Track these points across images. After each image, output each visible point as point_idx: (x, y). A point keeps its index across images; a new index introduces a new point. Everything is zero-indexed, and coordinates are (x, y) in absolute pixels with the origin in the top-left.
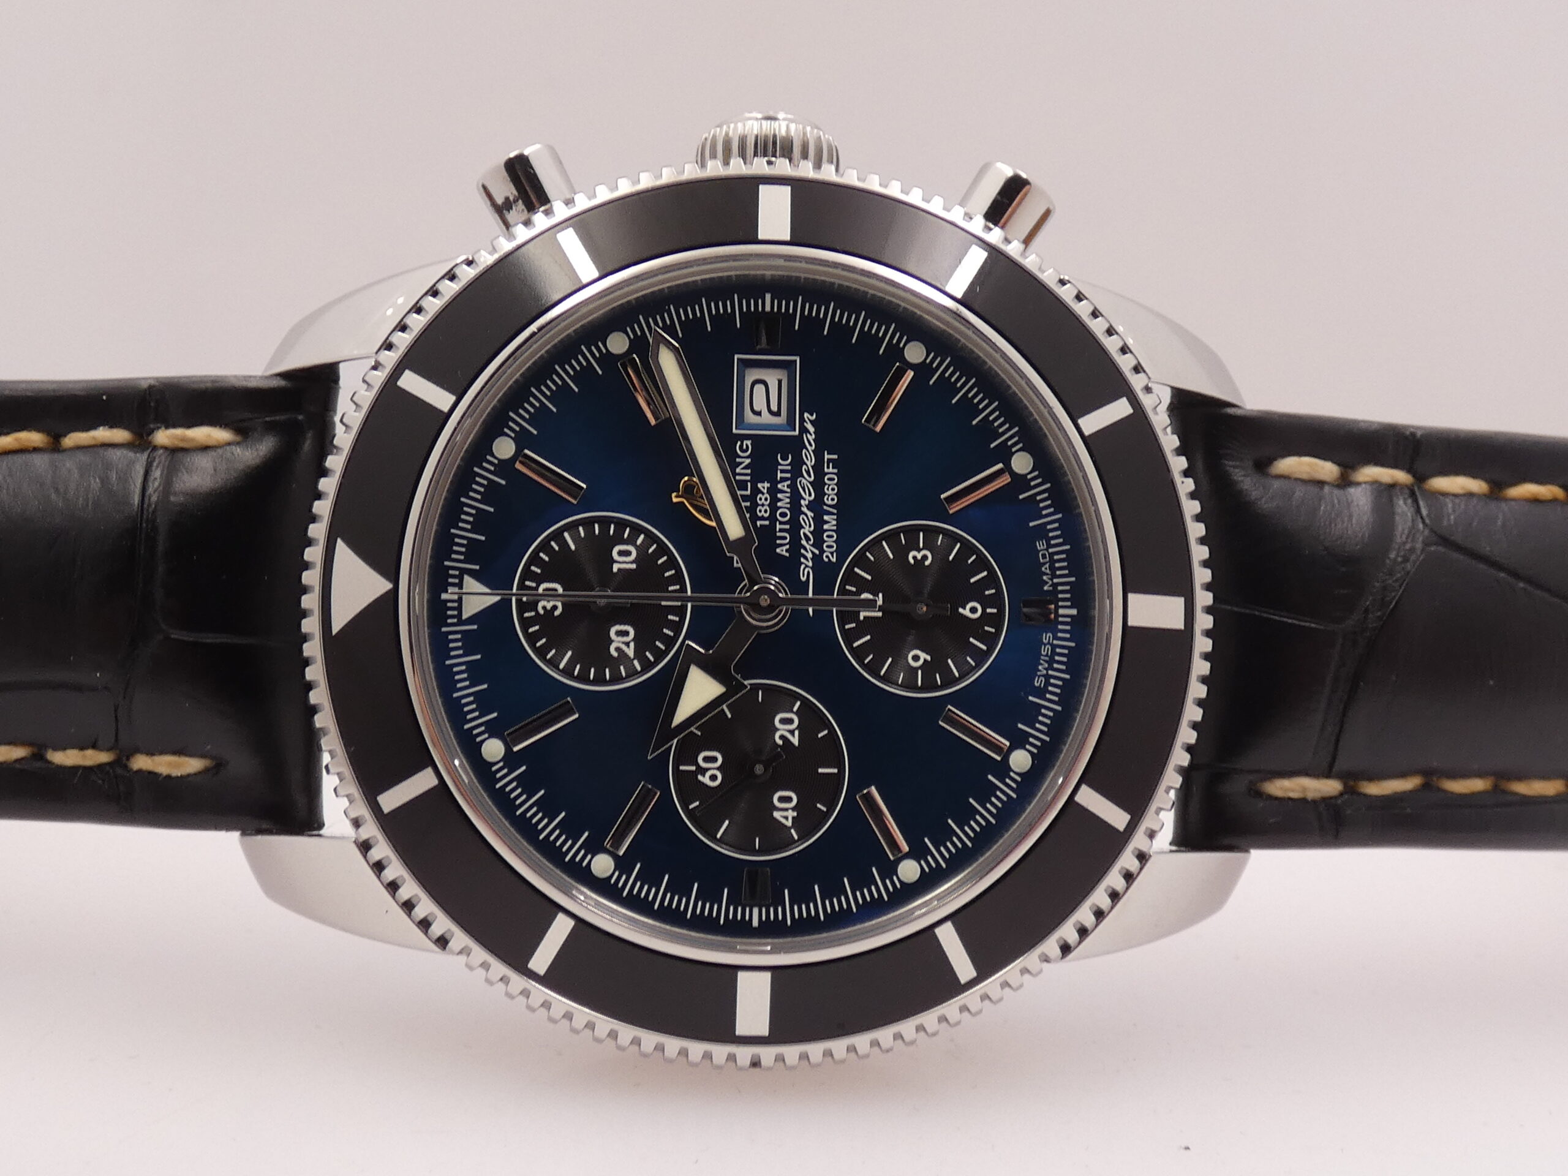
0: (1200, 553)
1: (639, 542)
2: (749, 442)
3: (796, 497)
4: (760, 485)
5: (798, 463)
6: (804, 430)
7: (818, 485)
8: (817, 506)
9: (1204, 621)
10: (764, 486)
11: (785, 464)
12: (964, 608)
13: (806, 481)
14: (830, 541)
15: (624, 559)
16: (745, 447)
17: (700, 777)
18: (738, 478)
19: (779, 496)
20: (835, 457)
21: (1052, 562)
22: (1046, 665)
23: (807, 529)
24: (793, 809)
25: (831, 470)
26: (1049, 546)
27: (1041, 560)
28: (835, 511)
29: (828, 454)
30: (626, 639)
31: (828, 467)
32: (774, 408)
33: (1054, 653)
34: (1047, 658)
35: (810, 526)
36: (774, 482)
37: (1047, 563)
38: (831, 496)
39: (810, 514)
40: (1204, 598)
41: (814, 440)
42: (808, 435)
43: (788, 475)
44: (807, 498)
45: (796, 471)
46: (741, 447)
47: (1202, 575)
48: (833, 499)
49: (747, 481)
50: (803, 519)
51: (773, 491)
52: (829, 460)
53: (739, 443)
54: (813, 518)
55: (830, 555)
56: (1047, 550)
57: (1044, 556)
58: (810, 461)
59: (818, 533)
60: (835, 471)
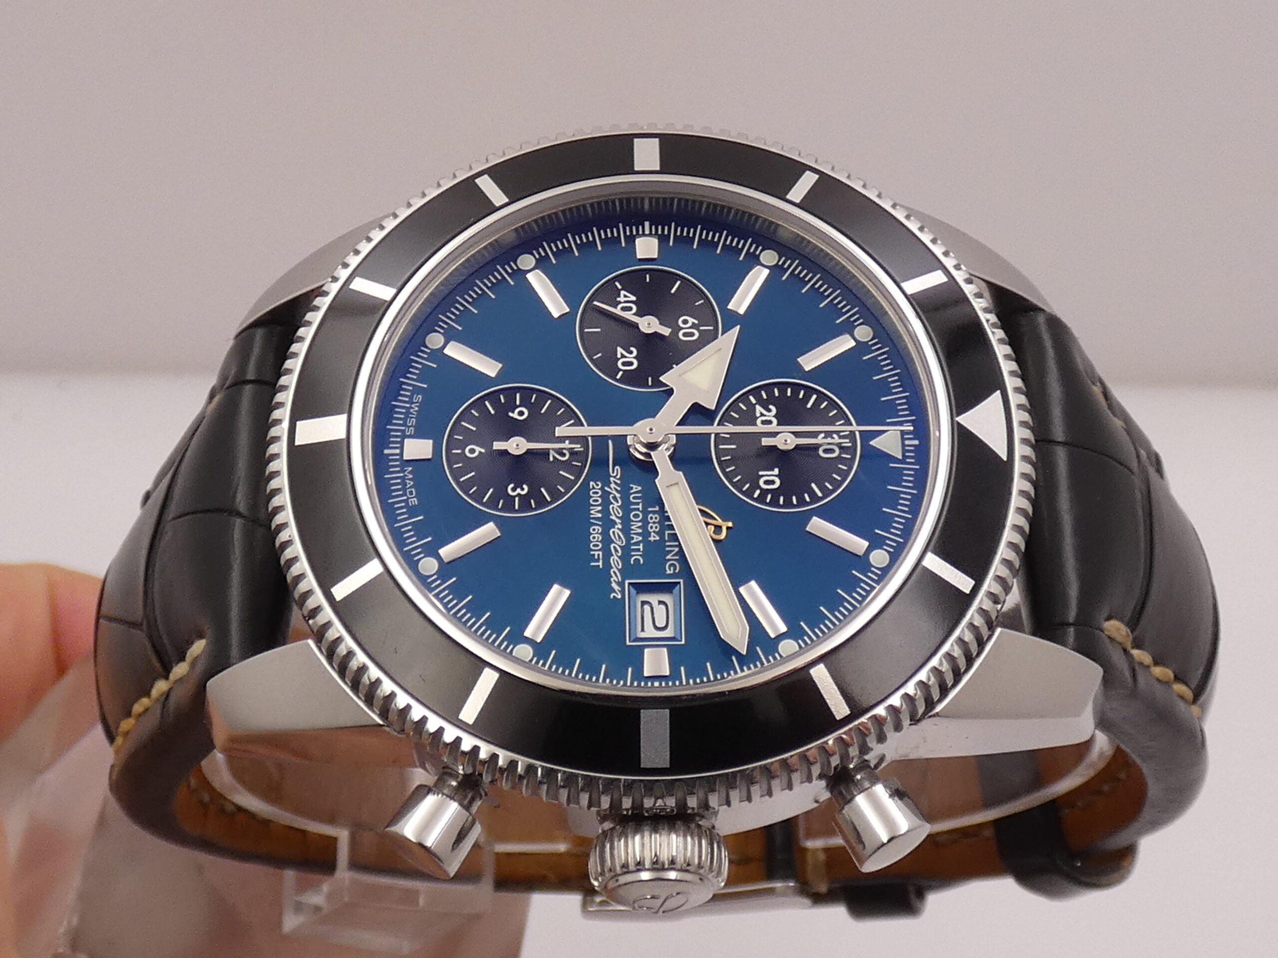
1: (758, 492)
2: (668, 572)
3: (626, 530)
4: (658, 538)
5: (625, 557)
6: (621, 584)
7: (607, 541)
9: (279, 431)
10: (654, 538)
11: (637, 556)
12: (480, 452)
13: (618, 544)
14: (595, 497)
15: (770, 478)
16: (672, 568)
17: (696, 322)
18: (677, 543)
19: (640, 531)
20: (592, 564)
21: (404, 489)
22: (411, 410)
23: (615, 507)
24: (620, 302)
25: (596, 553)
26: (406, 501)
27: (413, 490)
28: (592, 521)
29: (599, 566)
30: (764, 418)
31: (599, 555)
32: (647, 607)
33: (405, 420)
34: (410, 416)
35: (613, 508)
36: (645, 541)
37: (409, 488)
38: (596, 532)
39: (613, 518)
41: (612, 577)
42: (616, 580)
43: (633, 547)
44: (616, 531)
45: (626, 552)
46: (675, 569)
48: (594, 530)
49: (669, 541)
50: (619, 513)
51: (646, 534)
52: (598, 560)
53: (677, 571)
54: (611, 515)
55: (596, 486)
56: (408, 498)
57: (411, 493)
58: (615, 559)
59: (606, 503)
60: (592, 553)
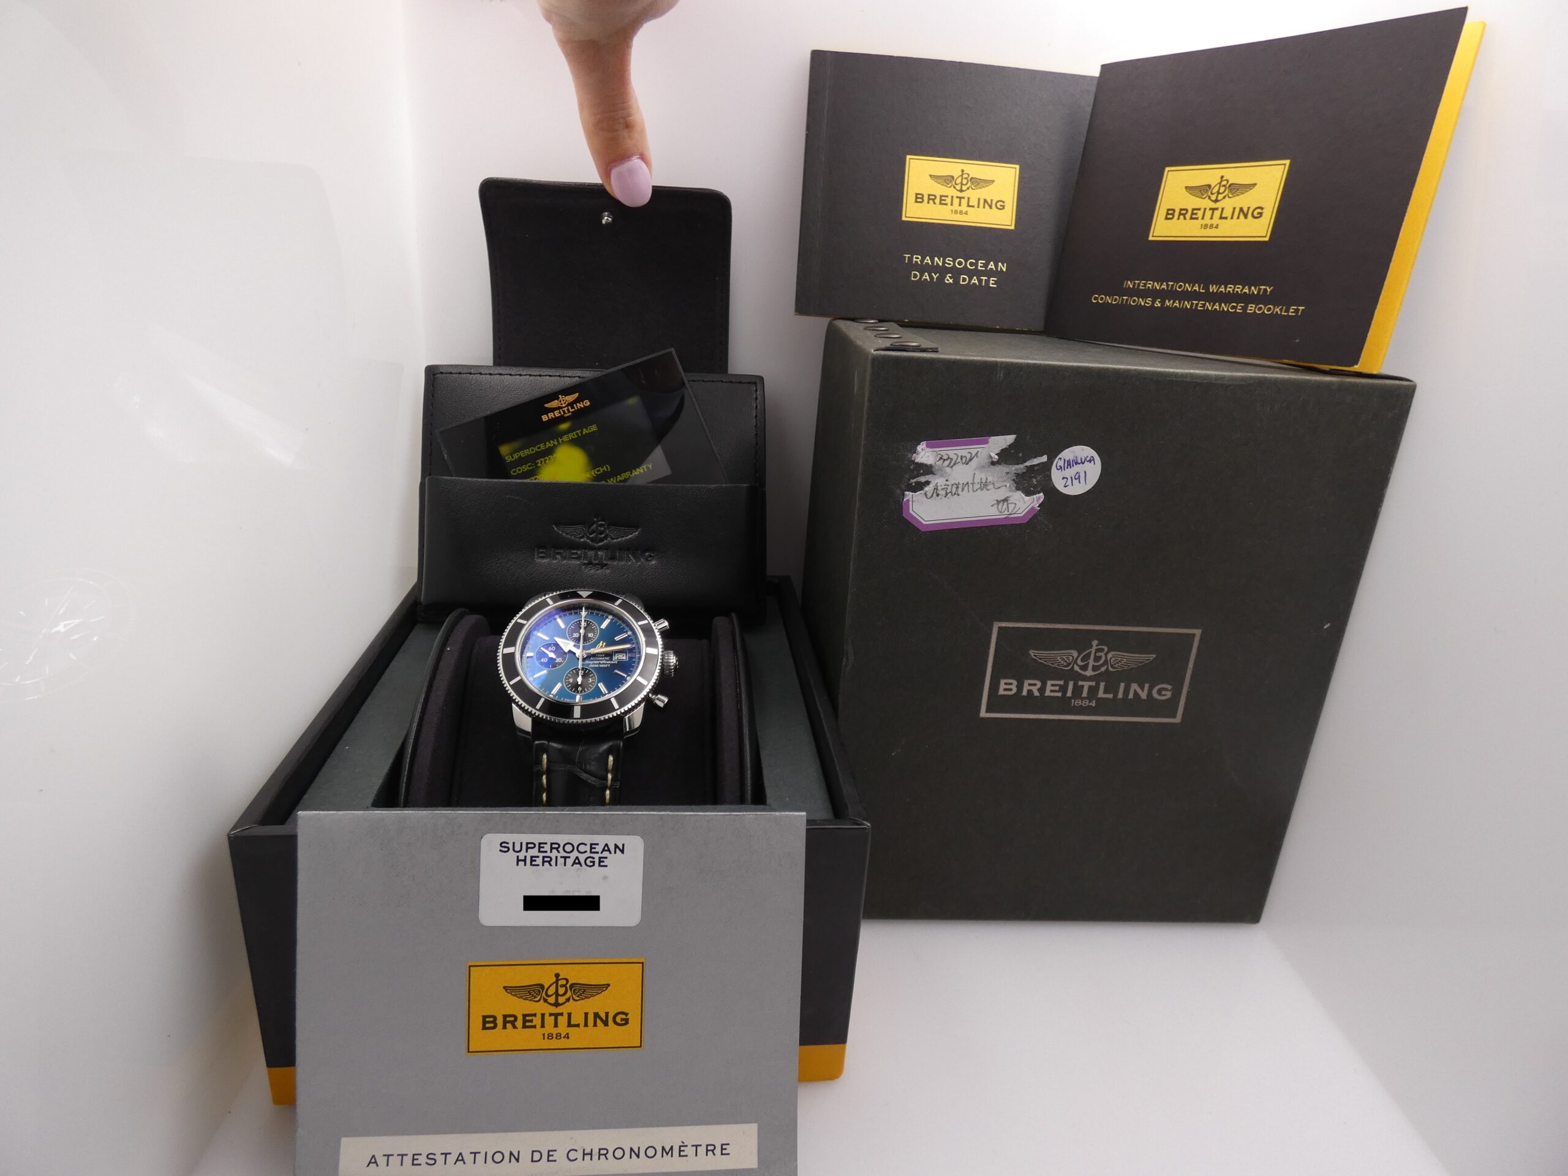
0: (589, 720)
3: (601, 660)
5: (608, 660)
7: (604, 664)
8: (600, 663)
9: (575, 721)
11: (608, 658)
12: (580, 688)
13: (605, 662)
14: (593, 666)
15: (590, 635)
23: (595, 662)
36: (605, 657)
38: (601, 666)
40: (580, 721)
44: (601, 662)
47: (584, 721)
55: (590, 666)
58: (608, 662)
59: (595, 664)
